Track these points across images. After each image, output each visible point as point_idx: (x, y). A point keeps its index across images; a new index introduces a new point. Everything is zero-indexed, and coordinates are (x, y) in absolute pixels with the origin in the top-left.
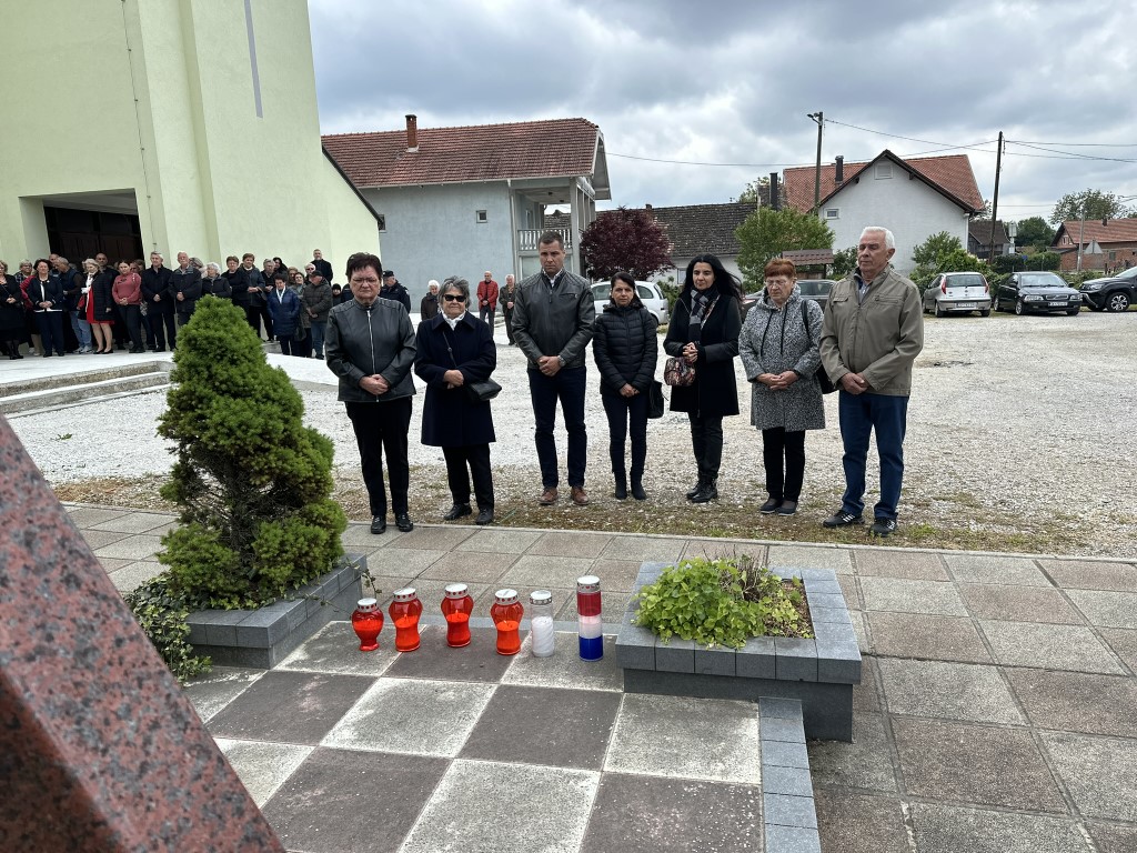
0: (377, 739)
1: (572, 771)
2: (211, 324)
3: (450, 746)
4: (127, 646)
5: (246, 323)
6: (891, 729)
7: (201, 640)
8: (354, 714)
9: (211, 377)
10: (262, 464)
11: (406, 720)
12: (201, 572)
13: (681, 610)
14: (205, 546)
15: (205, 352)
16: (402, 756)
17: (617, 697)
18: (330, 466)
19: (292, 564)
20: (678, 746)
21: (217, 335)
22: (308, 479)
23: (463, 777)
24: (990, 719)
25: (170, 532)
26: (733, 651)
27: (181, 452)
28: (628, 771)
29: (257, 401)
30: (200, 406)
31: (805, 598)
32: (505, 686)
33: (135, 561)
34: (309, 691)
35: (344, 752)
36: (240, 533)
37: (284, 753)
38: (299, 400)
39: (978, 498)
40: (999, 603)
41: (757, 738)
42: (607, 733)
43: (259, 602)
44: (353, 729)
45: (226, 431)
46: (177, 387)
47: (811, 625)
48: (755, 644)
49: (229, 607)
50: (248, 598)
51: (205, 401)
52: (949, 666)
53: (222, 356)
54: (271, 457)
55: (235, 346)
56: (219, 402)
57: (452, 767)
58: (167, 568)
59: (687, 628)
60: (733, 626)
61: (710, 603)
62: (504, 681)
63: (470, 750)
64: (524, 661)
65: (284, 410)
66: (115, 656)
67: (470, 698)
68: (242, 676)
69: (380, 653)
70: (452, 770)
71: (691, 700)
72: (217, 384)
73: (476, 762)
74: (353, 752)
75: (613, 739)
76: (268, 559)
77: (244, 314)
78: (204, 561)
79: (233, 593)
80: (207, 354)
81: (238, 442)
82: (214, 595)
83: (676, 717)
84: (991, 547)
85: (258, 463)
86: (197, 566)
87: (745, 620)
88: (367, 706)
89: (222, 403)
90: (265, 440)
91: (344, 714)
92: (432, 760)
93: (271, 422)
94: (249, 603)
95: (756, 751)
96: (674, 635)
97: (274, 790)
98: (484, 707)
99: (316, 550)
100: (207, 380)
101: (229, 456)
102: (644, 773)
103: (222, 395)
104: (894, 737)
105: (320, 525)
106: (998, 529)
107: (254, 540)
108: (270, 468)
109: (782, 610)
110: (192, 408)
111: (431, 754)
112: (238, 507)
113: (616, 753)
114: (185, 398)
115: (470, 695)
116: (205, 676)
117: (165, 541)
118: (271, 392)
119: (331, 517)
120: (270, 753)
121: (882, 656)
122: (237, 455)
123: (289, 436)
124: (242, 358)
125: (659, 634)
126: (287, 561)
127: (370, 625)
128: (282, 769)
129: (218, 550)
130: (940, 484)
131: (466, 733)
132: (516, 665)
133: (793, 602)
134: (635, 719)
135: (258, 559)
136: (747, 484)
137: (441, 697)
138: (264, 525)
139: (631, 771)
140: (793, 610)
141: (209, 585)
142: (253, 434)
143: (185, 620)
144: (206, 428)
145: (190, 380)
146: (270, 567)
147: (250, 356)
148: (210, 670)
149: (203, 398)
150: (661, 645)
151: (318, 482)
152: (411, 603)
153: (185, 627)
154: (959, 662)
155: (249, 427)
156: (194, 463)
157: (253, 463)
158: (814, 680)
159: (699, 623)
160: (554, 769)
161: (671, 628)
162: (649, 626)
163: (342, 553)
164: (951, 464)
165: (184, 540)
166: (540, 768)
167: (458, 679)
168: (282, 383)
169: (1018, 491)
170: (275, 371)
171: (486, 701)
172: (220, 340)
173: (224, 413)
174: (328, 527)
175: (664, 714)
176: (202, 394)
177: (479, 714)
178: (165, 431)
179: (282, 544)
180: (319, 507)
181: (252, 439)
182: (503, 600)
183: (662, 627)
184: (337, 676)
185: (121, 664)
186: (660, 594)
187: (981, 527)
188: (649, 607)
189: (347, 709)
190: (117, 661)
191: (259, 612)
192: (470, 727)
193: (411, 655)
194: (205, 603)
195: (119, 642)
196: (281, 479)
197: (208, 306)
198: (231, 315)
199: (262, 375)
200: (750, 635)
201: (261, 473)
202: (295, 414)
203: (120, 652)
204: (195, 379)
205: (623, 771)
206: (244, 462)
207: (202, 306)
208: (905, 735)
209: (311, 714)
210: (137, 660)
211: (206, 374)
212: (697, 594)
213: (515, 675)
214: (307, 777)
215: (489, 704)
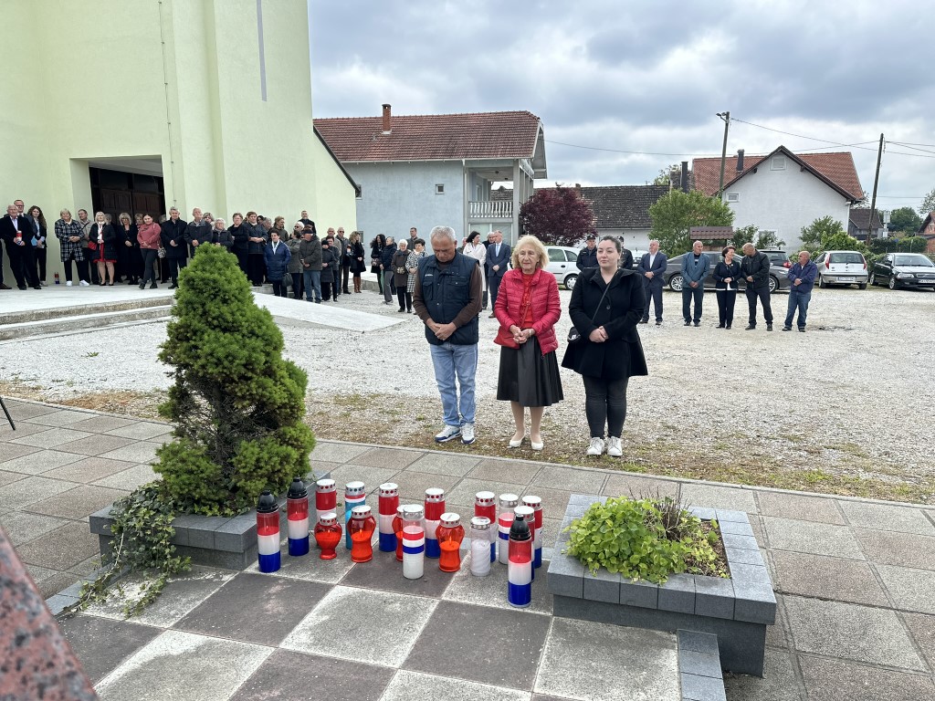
0: (330, 644)
1: (505, 690)
2: (208, 268)
3: (396, 657)
4: (30, 644)
5: (238, 268)
6: (799, 667)
7: (184, 541)
8: (312, 619)
9: (205, 313)
10: (245, 391)
11: (356, 628)
12: (187, 482)
13: (608, 544)
14: (192, 459)
15: (201, 292)
16: (352, 663)
17: (546, 620)
18: (304, 394)
19: (266, 479)
20: (602, 673)
21: (212, 277)
22: (284, 405)
23: (405, 689)
24: (890, 662)
25: (164, 445)
26: (656, 586)
27: (177, 376)
28: (556, 694)
29: (243, 336)
30: (194, 338)
31: (721, 538)
32: (447, 602)
33: (138, 464)
34: (274, 594)
35: (300, 655)
36: (223, 448)
37: (247, 652)
38: (280, 336)
39: (864, 448)
40: (893, 549)
41: (676, 669)
42: (537, 655)
43: (235, 510)
44: (309, 633)
45: (215, 360)
46: (176, 320)
47: (727, 565)
48: (677, 581)
49: (210, 514)
50: (226, 506)
51: (199, 333)
52: (850, 607)
53: (215, 296)
54: (253, 385)
55: (226, 287)
56: (210, 335)
57: (396, 677)
58: (160, 477)
59: (614, 561)
60: (655, 562)
61: (634, 540)
62: (445, 597)
63: (414, 662)
64: (464, 579)
65: (266, 345)
66: (13, 659)
67: (414, 610)
68: (217, 576)
69: (337, 562)
70: (396, 680)
71: (614, 627)
72: (210, 319)
73: (418, 674)
74: (308, 656)
75: (543, 661)
76: (245, 474)
77: (237, 261)
78: (191, 472)
79: (214, 501)
80: (203, 293)
81: (225, 371)
82: (198, 502)
83: (601, 643)
84: (879, 494)
85: (241, 390)
86: (184, 477)
87: (668, 557)
88: (323, 612)
89: (212, 336)
90: (248, 369)
91: (302, 618)
92: (379, 670)
93: (254, 355)
94: (228, 511)
95: (676, 683)
96: (601, 567)
97: (235, 690)
98: (426, 621)
99: (287, 467)
100: (201, 316)
101: (217, 382)
102: (571, 697)
103: (213, 329)
104: (802, 674)
105: (292, 445)
106: (885, 478)
107: (235, 455)
108: (251, 394)
109: (701, 550)
110: (188, 339)
111: (378, 662)
112: (223, 426)
113: (545, 675)
114: (182, 330)
115: (414, 608)
116: (186, 573)
117: (159, 452)
118: (256, 328)
119: (302, 439)
120: (235, 652)
121: (787, 594)
122: (224, 382)
123: (269, 367)
124: (233, 298)
125: (587, 565)
126: (262, 476)
127: (331, 537)
128: (245, 668)
129: (203, 463)
130: (829, 435)
131: (410, 645)
132: (456, 582)
133: (710, 542)
134: (562, 642)
135: (237, 472)
136: (659, 425)
137: (389, 608)
138: (244, 443)
139: (559, 695)
140: (711, 550)
141: (194, 494)
142: (238, 365)
143: (170, 523)
144: (199, 357)
145: (187, 315)
146: (246, 481)
147: (240, 297)
148: (190, 569)
149: (197, 331)
150: (588, 576)
151: (292, 407)
152: (365, 520)
153: (170, 530)
154: (860, 604)
155: (235, 358)
156: (188, 386)
157: (237, 390)
158: (731, 618)
159: (626, 558)
160: (488, 686)
161: (598, 561)
162: (578, 558)
163: (310, 470)
164: (839, 416)
165: (175, 453)
166: (476, 684)
167: (404, 592)
168: (266, 321)
169: (900, 444)
170: (260, 311)
171: (429, 615)
172: (215, 281)
173: (214, 345)
174: (298, 447)
175: (589, 640)
176: (197, 328)
177: (422, 627)
178: (165, 358)
179: (258, 460)
180: (291, 429)
181: (237, 369)
182: (447, 523)
183: (590, 560)
184: (298, 581)
185: (19, 668)
186: (589, 527)
187: (868, 476)
188: (579, 540)
189: (305, 614)
190: (14, 665)
191: (234, 520)
192: (413, 639)
193: (364, 566)
194: (189, 509)
195: (20, 639)
196: (261, 405)
197: (206, 252)
198: (225, 260)
199: (249, 314)
200: (671, 571)
201: (243, 398)
202: (275, 349)
203: (19, 654)
204: (191, 314)
205: (552, 693)
206: (229, 388)
207: (201, 251)
208: (811, 672)
209: (274, 616)
210: (41, 661)
211: (200, 311)
212: (623, 531)
213: (455, 592)
214: (266, 677)
215: (431, 618)
